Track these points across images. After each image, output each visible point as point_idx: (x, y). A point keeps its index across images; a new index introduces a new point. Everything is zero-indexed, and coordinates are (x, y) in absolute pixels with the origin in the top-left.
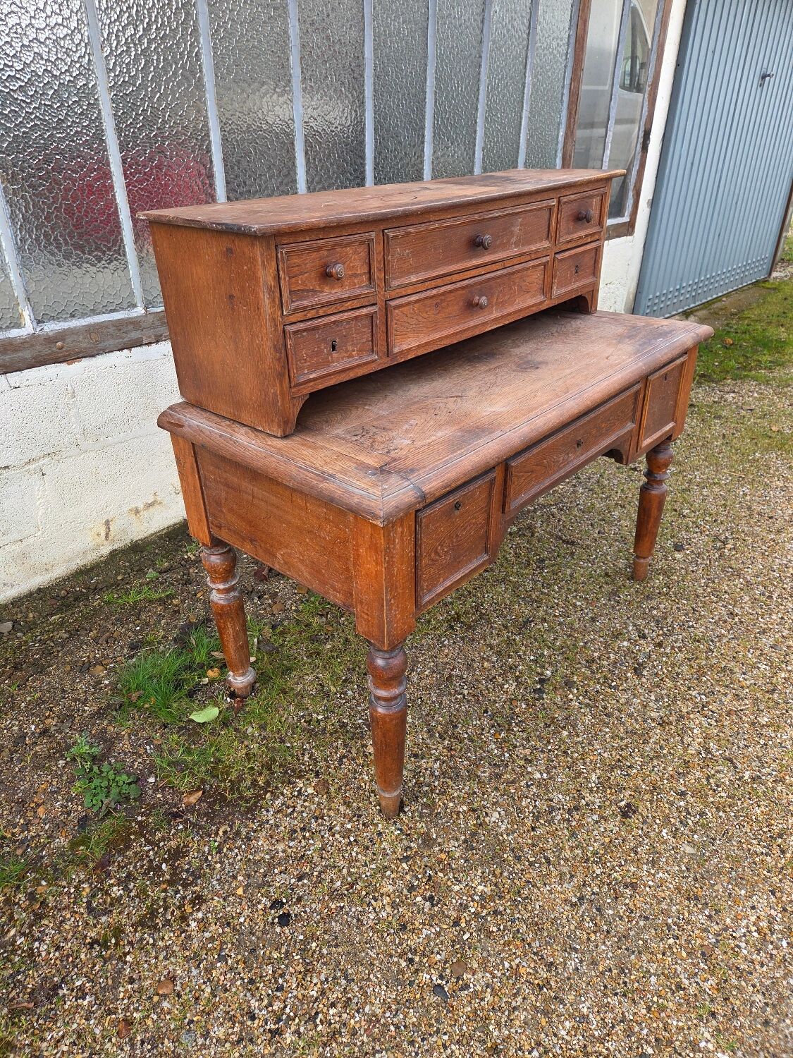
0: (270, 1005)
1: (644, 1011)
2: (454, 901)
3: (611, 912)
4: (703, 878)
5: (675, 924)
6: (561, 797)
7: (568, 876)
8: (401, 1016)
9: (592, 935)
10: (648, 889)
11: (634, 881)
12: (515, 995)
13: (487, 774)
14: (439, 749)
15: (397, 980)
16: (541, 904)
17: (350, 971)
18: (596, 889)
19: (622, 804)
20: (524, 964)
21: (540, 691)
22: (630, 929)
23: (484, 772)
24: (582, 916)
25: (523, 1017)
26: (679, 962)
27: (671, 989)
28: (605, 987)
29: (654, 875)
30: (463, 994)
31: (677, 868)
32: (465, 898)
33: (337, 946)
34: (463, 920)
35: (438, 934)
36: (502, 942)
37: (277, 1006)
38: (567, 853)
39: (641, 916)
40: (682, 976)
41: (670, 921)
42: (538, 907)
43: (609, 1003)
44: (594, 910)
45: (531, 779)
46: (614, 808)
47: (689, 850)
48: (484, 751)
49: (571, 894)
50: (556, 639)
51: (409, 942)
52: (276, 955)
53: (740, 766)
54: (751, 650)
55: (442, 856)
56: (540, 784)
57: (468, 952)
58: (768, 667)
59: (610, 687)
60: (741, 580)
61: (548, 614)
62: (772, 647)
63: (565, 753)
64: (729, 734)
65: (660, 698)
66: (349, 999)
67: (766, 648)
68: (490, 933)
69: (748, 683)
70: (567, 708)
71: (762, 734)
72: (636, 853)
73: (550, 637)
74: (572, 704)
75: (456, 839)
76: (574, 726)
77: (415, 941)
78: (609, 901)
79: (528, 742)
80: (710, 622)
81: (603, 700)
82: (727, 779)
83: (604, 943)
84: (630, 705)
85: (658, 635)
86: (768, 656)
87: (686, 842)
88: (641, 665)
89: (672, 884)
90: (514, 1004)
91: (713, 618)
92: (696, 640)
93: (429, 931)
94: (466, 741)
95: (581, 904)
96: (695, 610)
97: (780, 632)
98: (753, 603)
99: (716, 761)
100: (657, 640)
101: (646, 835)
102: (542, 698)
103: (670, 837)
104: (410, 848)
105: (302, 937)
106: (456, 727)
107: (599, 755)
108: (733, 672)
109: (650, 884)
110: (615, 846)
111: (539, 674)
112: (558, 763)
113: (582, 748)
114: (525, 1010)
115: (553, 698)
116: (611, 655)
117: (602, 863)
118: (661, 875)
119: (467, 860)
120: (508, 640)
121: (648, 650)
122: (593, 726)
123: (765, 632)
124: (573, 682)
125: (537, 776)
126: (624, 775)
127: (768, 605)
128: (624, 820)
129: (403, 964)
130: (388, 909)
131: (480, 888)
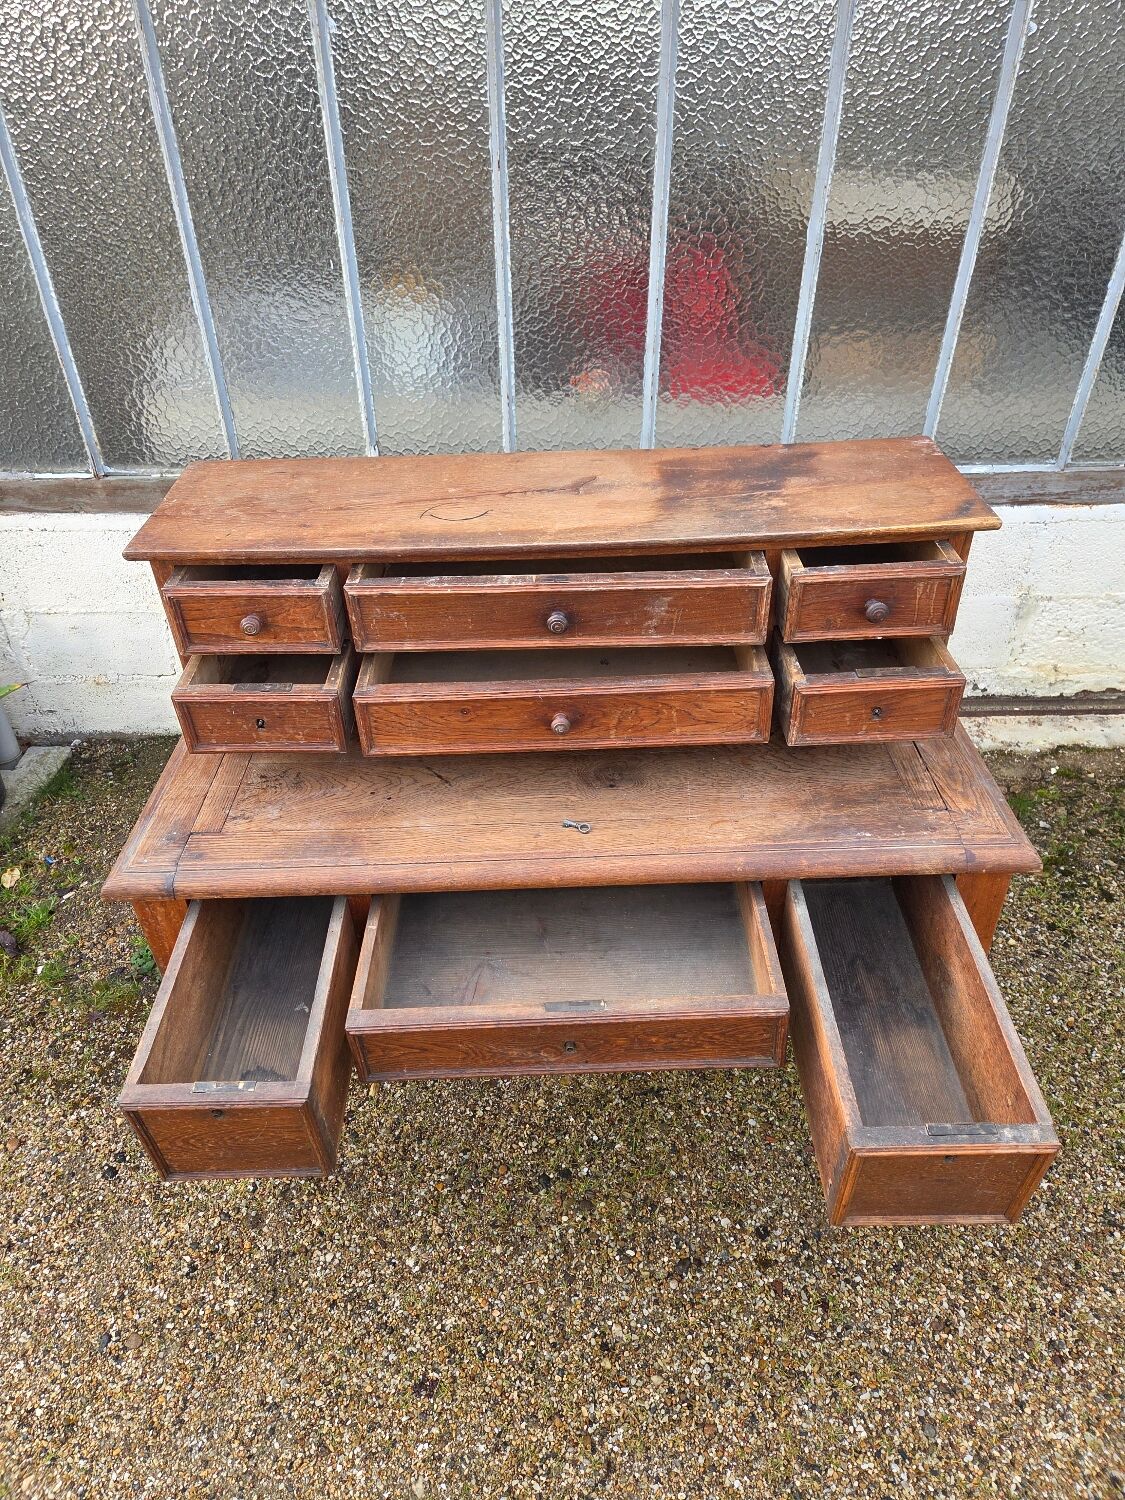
0: (30, 1223)
2: (202, 1290)
3: (277, 1445)
6: (397, 1304)
7: (295, 1377)
8: (67, 1326)
9: (237, 1442)
10: (330, 1469)
11: (331, 1448)
12: (132, 1408)
13: (377, 1213)
14: (376, 1148)
15: (97, 1300)
16: (245, 1370)
17: (87, 1257)
18: (295, 1415)
19: (433, 1375)
20: (169, 1396)
21: (546, 1182)
22: (268, 1477)
23: (378, 1208)
24: (254, 1419)
25: (112, 1430)
28: (184, 1490)
29: (353, 1465)
30: (111, 1362)
31: (381, 1488)
32: (211, 1297)
33: (106, 1231)
34: (185, 1312)
35: (161, 1300)
36: (181, 1361)
37: (32, 1229)
38: (323, 1359)
39: (289, 1480)
42: (239, 1369)
44: (269, 1427)
45: (400, 1258)
46: (421, 1369)
47: (418, 1489)
48: (410, 1189)
49: (274, 1393)
50: (655, 1140)
51: (139, 1283)
52: (75, 1193)
53: (608, 1487)
54: (881, 1393)
55: (247, 1244)
56: (401, 1272)
57: (155, 1340)
58: (864, 1434)
59: (621, 1252)
60: (1059, 1296)
61: (692, 1103)
62: (921, 1419)
63: (465, 1268)
64: (661, 1442)
65: (655, 1319)
66: (63, 1276)
67: (910, 1411)
68: (185, 1344)
69: (797, 1421)
70: (540, 1227)
71: (700, 1489)
72: (371, 1429)
73: (652, 1132)
74: (554, 1228)
75: (276, 1242)
76: (517, 1252)
77: (142, 1286)
78: (290, 1436)
79: (453, 1222)
80: (892, 1303)
81: (588, 1258)
82: (570, 1480)
83: (235, 1459)
84: (608, 1293)
85: (784, 1251)
86: (892, 1424)
87: (426, 1479)
88: (699, 1263)
89: (355, 1492)
90: (123, 1413)
91: (904, 1303)
92: (825, 1305)
93: (159, 1291)
94: (409, 1163)
95: (268, 1410)
96: (897, 1268)
97: (979, 1415)
98: (1013, 1340)
99: (594, 1451)
100: (771, 1256)
101: (405, 1429)
102: (535, 1191)
103: (421, 1456)
104: (239, 1211)
105: (101, 1198)
106: (420, 1140)
107: (491, 1305)
108: (799, 1389)
109: (339, 1468)
110: (366, 1401)
111: (575, 1165)
112: (445, 1271)
113: (488, 1281)
114: (122, 1427)
115: (542, 1201)
116: (685, 1218)
117: (333, 1401)
118: (359, 1474)
119: (256, 1269)
120: (603, 1096)
121: (737, 1255)
122: (534, 1272)
123: (953, 1393)
124: (591, 1207)
125: (410, 1262)
126: (480, 1352)
127: (1033, 1367)
128: (410, 1391)
129: (115, 1294)
130: (163, 1242)
131: (231, 1303)
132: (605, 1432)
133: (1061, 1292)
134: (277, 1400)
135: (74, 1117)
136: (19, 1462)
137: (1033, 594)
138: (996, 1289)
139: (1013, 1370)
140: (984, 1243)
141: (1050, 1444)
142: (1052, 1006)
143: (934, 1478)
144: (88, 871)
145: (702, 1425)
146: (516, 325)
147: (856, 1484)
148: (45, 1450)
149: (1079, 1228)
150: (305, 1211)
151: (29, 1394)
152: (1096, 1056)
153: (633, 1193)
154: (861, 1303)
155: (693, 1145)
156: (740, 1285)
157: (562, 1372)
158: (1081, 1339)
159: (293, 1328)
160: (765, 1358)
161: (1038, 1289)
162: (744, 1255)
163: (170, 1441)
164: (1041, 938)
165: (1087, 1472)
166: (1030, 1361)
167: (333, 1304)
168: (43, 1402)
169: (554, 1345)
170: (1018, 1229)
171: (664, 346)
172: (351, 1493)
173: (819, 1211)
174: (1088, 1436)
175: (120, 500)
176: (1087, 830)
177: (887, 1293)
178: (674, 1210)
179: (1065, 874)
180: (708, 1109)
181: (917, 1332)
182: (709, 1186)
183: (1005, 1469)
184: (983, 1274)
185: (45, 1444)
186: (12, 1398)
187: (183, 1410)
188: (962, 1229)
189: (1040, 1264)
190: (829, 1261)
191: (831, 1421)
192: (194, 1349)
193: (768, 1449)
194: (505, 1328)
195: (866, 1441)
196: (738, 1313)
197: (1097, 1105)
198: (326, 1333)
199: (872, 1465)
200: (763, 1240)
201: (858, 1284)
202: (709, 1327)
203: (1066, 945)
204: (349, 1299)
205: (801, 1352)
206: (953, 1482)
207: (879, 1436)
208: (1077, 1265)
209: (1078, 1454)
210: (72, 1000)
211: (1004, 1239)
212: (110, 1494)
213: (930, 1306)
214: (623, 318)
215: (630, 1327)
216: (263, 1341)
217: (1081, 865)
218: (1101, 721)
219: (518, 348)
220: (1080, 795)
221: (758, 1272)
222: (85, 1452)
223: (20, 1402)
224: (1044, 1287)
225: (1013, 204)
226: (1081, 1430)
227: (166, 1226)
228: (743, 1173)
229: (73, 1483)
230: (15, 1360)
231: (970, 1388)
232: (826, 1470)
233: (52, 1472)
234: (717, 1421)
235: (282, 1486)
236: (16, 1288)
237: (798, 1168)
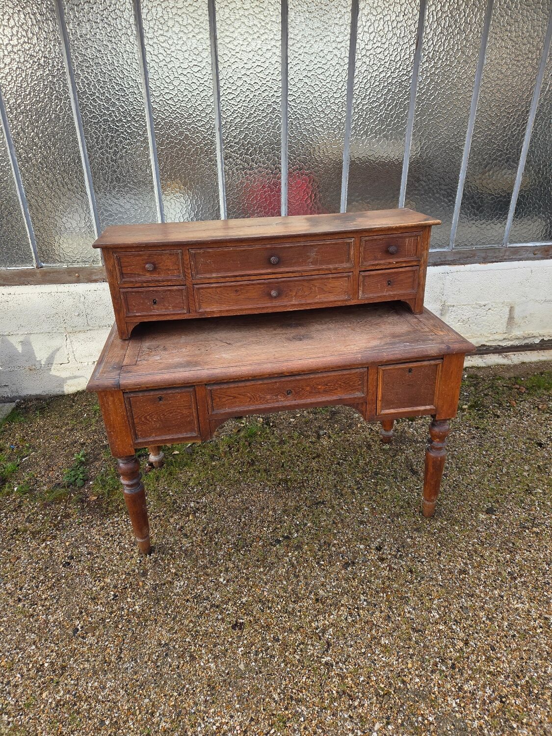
0: (29, 590)
1: (126, 708)
2: (122, 604)
3: (170, 660)
4: (229, 684)
5: (188, 689)
6: (218, 596)
7: (174, 631)
8: (55, 628)
9: (150, 662)
10: (198, 665)
11: (197, 657)
12: (94, 656)
14: (197, 539)
15: (69, 616)
16: (149, 632)
17: (61, 599)
18: (177, 646)
19: (241, 621)
20: (112, 649)
21: (279, 542)
22: (168, 673)
23: (202, 562)
24: (157, 651)
25: (86, 666)
26: (167, 705)
27: (148, 711)
28: (127, 685)
29: (209, 662)
30: (80, 639)
31: (224, 669)
32: (127, 606)
33: (69, 587)
34: (115, 614)
35: (101, 611)
36: (116, 634)
38: (186, 622)
39: (179, 673)
40: (159, 711)
41: (187, 686)
42: (146, 632)
43: (119, 692)
44: (165, 654)
45: (216, 579)
46: (234, 620)
47: (242, 667)
48: (215, 552)
49: (165, 639)
50: (325, 520)
51: (89, 606)
52: (50, 575)
53: (330, 652)
54: (442, 600)
55: (141, 584)
56: (218, 585)
57: (101, 627)
58: (438, 616)
59: (318, 563)
60: (508, 556)
61: (339, 505)
62: (461, 607)
63: (248, 579)
64: (350, 632)
65: (338, 586)
66: (49, 608)
67: (456, 605)
68: (117, 627)
69: (408, 615)
70: (280, 559)
71: (371, 647)
72: (215, 646)
73: (323, 517)
74: (286, 558)
75: (155, 581)
76: (270, 569)
77: (91, 607)
78: (175, 655)
79: (239, 562)
80: (439, 567)
81: (304, 567)
82: (312, 652)
83: (150, 669)
84: (315, 579)
85: (390, 554)
86: (449, 610)
87: (245, 662)
88: (353, 563)
89: (211, 673)
90: (90, 659)
91: (445, 566)
92: (411, 571)
93: (100, 608)
94: (213, 543)
95: (163, 647)
96: (439, 554)
97: (485, 603)
98: (493, 574)
99: (320, 639)
100: (384, 556)
101: (231, 643)
102: (275, 546)
103: (241, 653)
104: (134, 571)
105: (63, 575)
106: (217, 533)
107: (263, 591)
108: (407, 603)
109: (202, 664)
110: (210, 636)
111: (290, 533)
112: (239, 581)
113: (260, 582)
114: (90, 664)
115: (280, 549)
116: (344, 547)
117: (194, 638)
118: (212, 665)
119: (147, 593)
120: (298, 507)
121: (370, 558)
122: (280, 576)
123: (472, 596)
124: (301, 548)
125: (221, 580)
126: (261, 609)
127: (504, 582)
128: (231, 628)
129: (78, 612)
130: (99, 588)
131: (137, 607)
132: (324, 631)
133: (509, 554)
134: (167, 642)
135: (44, 545)
136: (39, 687)
137: (446, 304)
138: (482, 556)
139: (496, 584)
140: (473, 541)
141: (517, 609)
142: (483, 455)
143: (471, 628)
144: (34, 448)
145: (367, 622)
146: (227, 196)
147: (438, 635)
148: (52, 679)
149: (511, 531)
150: (167, 567)
151: (40, 658)
152: (505, 470)
153: (319, 541)
154: (426, 569)
155: (342, 520)
156: (373, 569)
157: (300, 611)
158: (521, 569)
159: (169, 612)
160: (389, 593)
161: (500, 555)
162: (373, 558)
163: (116, 667)
164: (473, 432)
165: (534, 617)
166: (502, 580)
167: (188, 601)
168: (48, 660)
169: (294, 602)
170: (486, 534)
171: (289, 203)
172: (210, 673)
173: (402, 538)
174: (532, 604)
175: (47, 278)
176: (484, 394)
177: (437, 563)
178: (338, 545)
179: (478, 410)
180: (346, 506)
181: (453, 576)
182: (352, 534)
183: (500, 620)
184: (475, 552)
185: (52, 677)
186: (31, 661)
187: (121, 653)
188: (463, 537)
189: (498, 545)
190: (410, 555)
191: (423, 613)
192: (122, 628)
193: (398, 627)
194: (270, 599)
195: (439, 618)
196: (374, 579)
197: (509, 487)
198: (186, 612)
199: (444, 627)
200: (380, 551)
201: (424, 562)
202: (362, 585)
203: (484, 433)
204: (195, 597)
205: (404, 589)
206: (479, 628)
207: (444, 616)
208: (513, 544)
209: (529, 611)
210: (34, 498)
211: (481, 538)
212: (89, 692)
213: (456, 566)
214: (271, 192)
215: (327, 591)
216: (156, 620)
217: (484, 406)
218: (481, 357)
219: (228, 205)
220: (479, 383)
221: (380, 563)
222: (73, 677)
223: (36, 662)
224: (501, 553)
225: (421, 144)
226: (528, 602)
227: (99, 581)
228: (366, 528)
229: (69, 691)
230: (30, 645)
231: (479, 593)
232: (425, 632)
233: (58, 688)
234: (373, 620)
235: (175, 676)
236: (25, 616)
237: (390, 523)
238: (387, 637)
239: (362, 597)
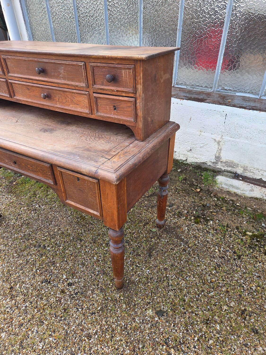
48: (15, 234)
50: (70, 250)
54: (55, 341)
58: (41, 348)
59: (37, 270)
60: (128, 351)
61: (86, 247)
63: (6, 255)
65: (27, 289)
69: (30, 333)
70: (28, 255)
73: (71, 248)
74: (30, 257)
76: (18, 257)
79: (14, 244)
80: (82, 322)
81: (29, 267)
84: (25, 277)
85: (70, 292)
86: (50, 350)
88: (49, 282)
91: (85, 323)
92: (65, 310)
96: (92, 314)
100: (66, 291)
102: (35, 247)
108: (39, 326)
111: (48, 246)
113: (7, 260)
116: (57, 271)
122: (16, 263)
124: (42, 257)
133: (130, 351)
138: (112, 337)
140: (122, 323)
145: (11, 318)
153: (53, 259)
154: (74, 316)
155: (77, 256)
156: (52, 293)
162: (60, 287)
170: (136, 326)
173: (88, 288)
177: (83, 318)
178: (57, 268)
180: (88, 250)
181: (80, 333)
182: (70, 267)
184: (113, 330)
188: (120, 315)
189: (132, 339)
190: (78, 301)
191: (37, 339)
193: (17, 334)
195: (39, 350)
196: (45, 299)
200: (69, 286)
201: (79, 311)
202: (36, 298)
205: (48, 318)
211: (129, 325)
213: (90, 329)
215: (21, 287)
221: (59, 293)
224: (126, 346)
228: (81, 268)
232: (23, 349)
234: (15, 320)
237: (95, 275)
238: (7, 335)
239: (27, 304)
